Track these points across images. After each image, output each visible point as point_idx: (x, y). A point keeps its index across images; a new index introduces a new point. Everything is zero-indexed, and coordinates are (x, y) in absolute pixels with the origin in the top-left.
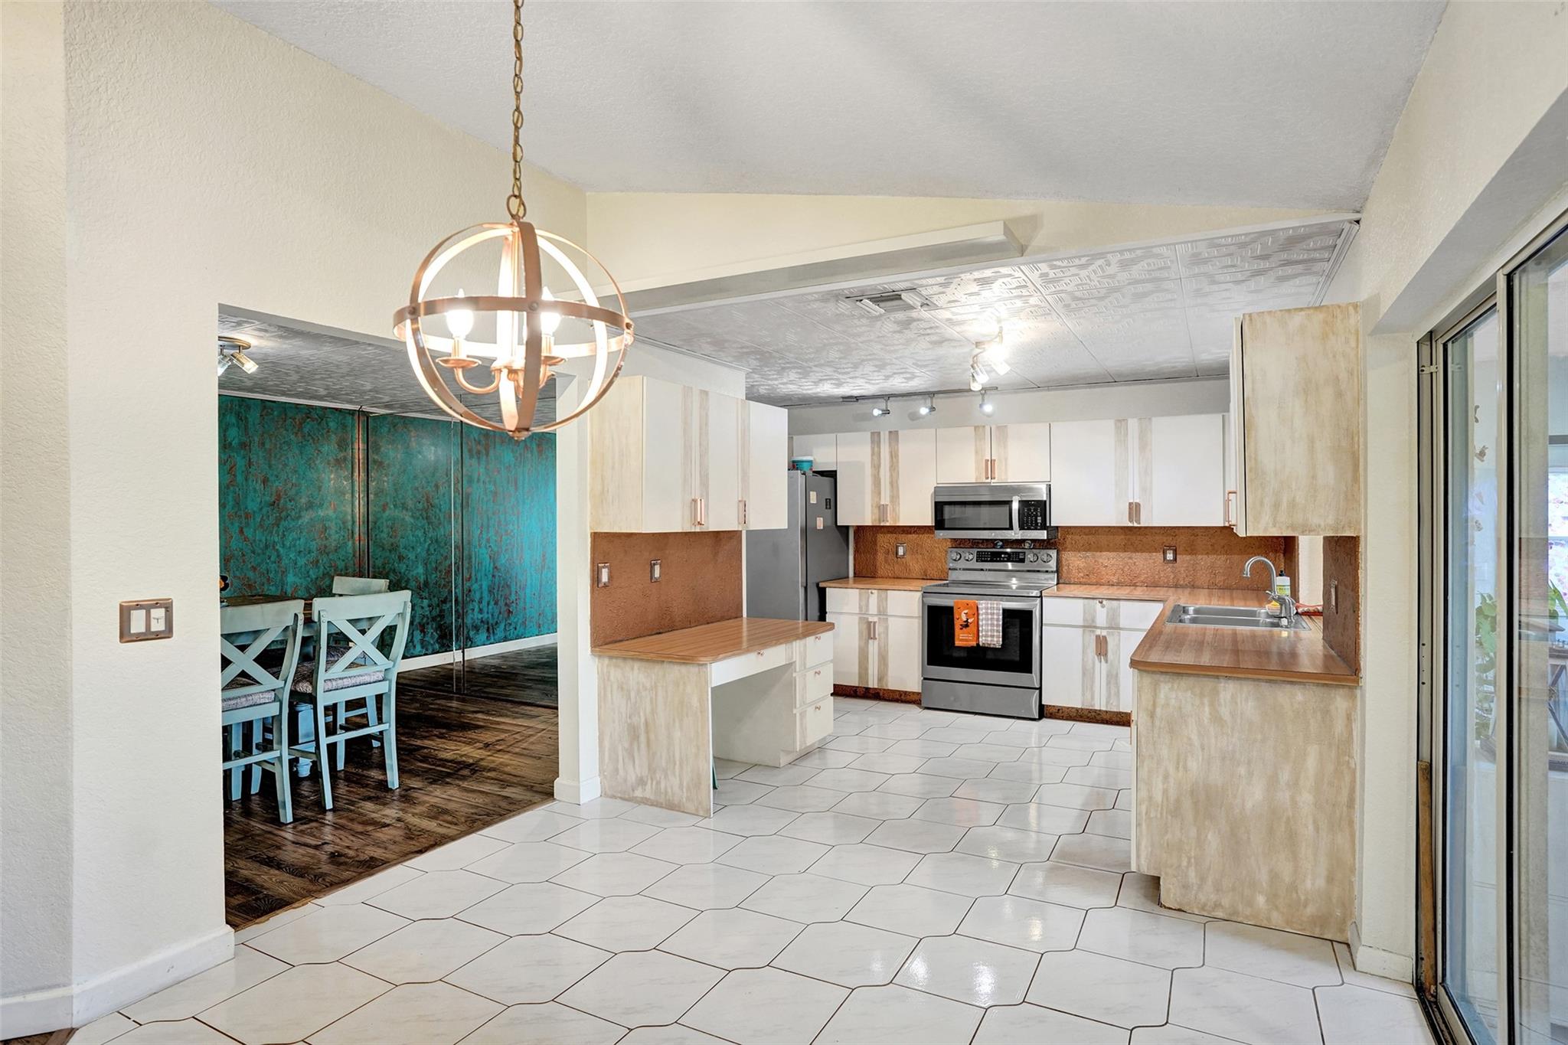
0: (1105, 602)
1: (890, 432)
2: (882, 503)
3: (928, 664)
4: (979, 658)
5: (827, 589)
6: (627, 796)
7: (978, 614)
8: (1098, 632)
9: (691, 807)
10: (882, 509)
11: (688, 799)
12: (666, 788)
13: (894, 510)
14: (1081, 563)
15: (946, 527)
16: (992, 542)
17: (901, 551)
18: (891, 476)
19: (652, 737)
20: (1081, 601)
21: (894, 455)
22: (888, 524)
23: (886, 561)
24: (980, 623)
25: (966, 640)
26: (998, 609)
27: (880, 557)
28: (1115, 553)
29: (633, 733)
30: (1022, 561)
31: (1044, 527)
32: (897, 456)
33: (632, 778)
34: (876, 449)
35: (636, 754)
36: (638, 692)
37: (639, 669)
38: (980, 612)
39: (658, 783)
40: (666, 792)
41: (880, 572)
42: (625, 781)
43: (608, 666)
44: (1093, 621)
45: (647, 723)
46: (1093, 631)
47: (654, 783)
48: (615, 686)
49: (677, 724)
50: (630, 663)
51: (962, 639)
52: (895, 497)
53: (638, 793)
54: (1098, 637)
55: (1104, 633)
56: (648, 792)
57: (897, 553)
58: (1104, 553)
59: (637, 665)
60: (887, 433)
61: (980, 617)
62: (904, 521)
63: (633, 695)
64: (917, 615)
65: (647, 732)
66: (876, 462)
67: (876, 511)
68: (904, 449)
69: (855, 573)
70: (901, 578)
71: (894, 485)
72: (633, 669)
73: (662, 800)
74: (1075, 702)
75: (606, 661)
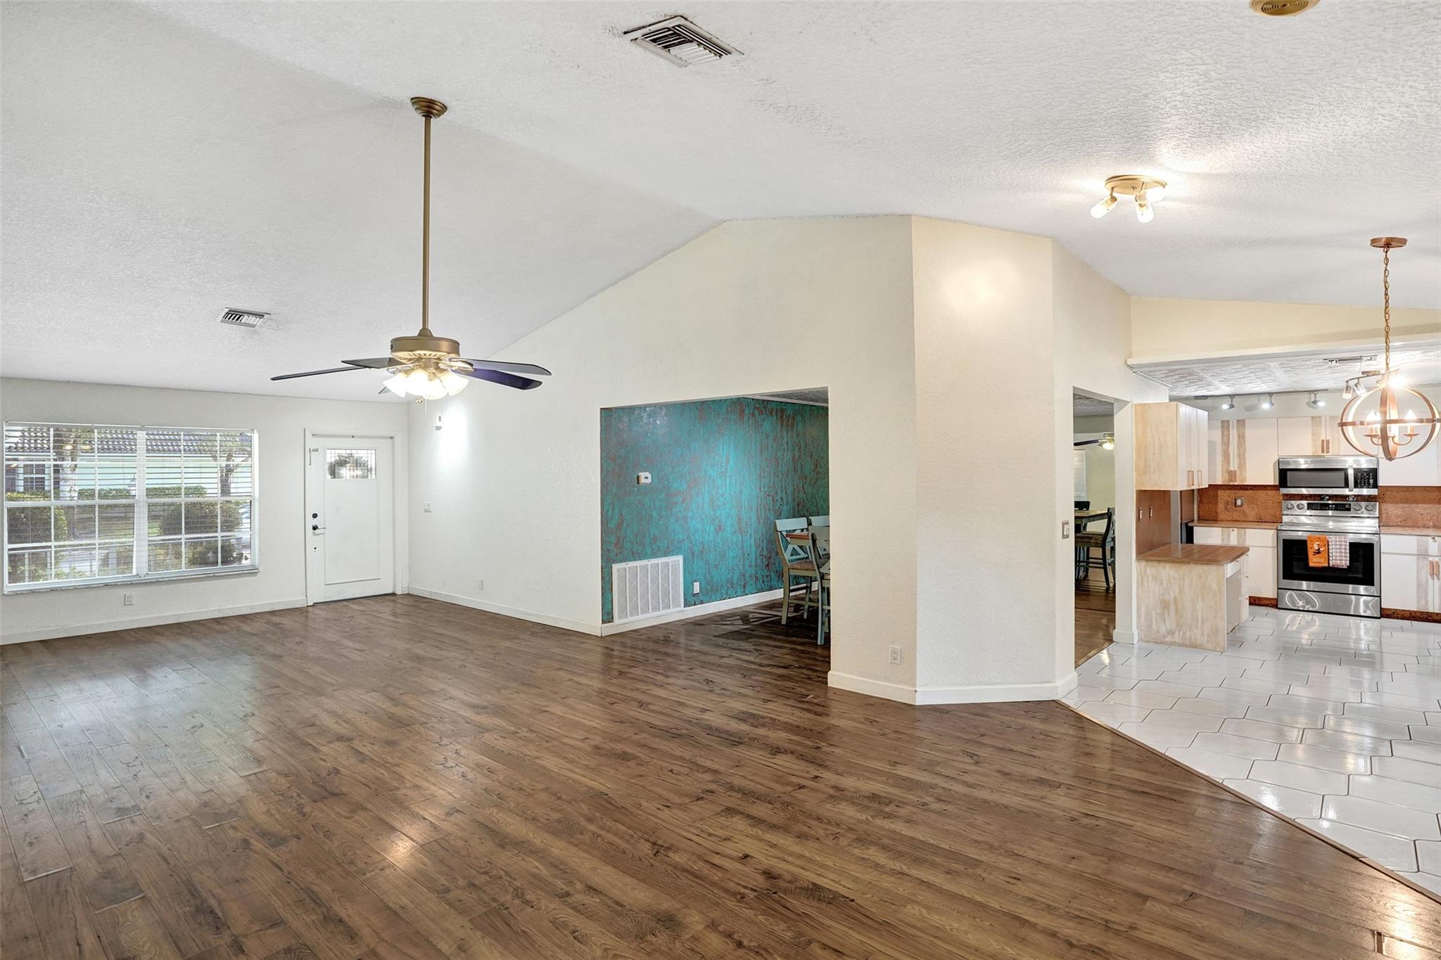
0: (1436, 538)
1: (1238, 421)
2: (1231, 469)
3: (1284, 578)
4: (1329, 575)
5: (1195, 528)
6: (1159, 641)
7: (1328, 545)
8: (1431, 559)
9: (1210, 646)
10: (1232, 474)
11: (1208, 641)
12: (1190, 636)
13: (1241, 474)
14: (1399, 512)
15: (1288, 485)
16: (1321, 497)
17: (1239, 502)
18: (1239, 451)
19: (1179, 607)
20: (1416, 537)
21: (1241, 437)
22: (1236, 484)
23: (1226, 509)
24: (1330, 551)
25: (1319, 563)
26: (1346, 542)
27: (1221, 506)
28: (1430, 506)
29: (1165, 605)
30: (1349, 510)
31: (1375, 486)
32: (1244, 437)
33: (1163, 629)
34: (1226, 433)
35: (1167, 618)
36: (1169, 580)
37: (1170, 568)
38: (1330, 543)
39: (1185, 633)
40: (1191, 639)
41: (1221, 517)
42: (1158, 632)
43: (1144, 566)
44: (1426, 551)
45: (1175, 599)
46: (1427, 559)
47: (1181, 633)
48: (1150, 579)
49: (1200, 598)
50: (1163, 564)
51: (1314, 561)
52: (1242, 465)
53: (1169, 639)
54: (1432, 563)
55: (1437, 559)
56: (1177, 639)
57: (1236, 504)
58: (1420, 505)
59: (1168, 565)
60: (1235, 422)
61: (1330, 547)
62: (1249, 481)
63: (1164, 582)
64: (1271, 545)
65: (1176, 604)
66: (1226, 441)
67: (1227, 475)
68: (1250, 433)
69: (1199, 517)
70: (1239, 521)
71: (1241, 456)
72: (1165, 568)
73: (1187, 642)
74: (1412, 606)
75: (1144, 563)
